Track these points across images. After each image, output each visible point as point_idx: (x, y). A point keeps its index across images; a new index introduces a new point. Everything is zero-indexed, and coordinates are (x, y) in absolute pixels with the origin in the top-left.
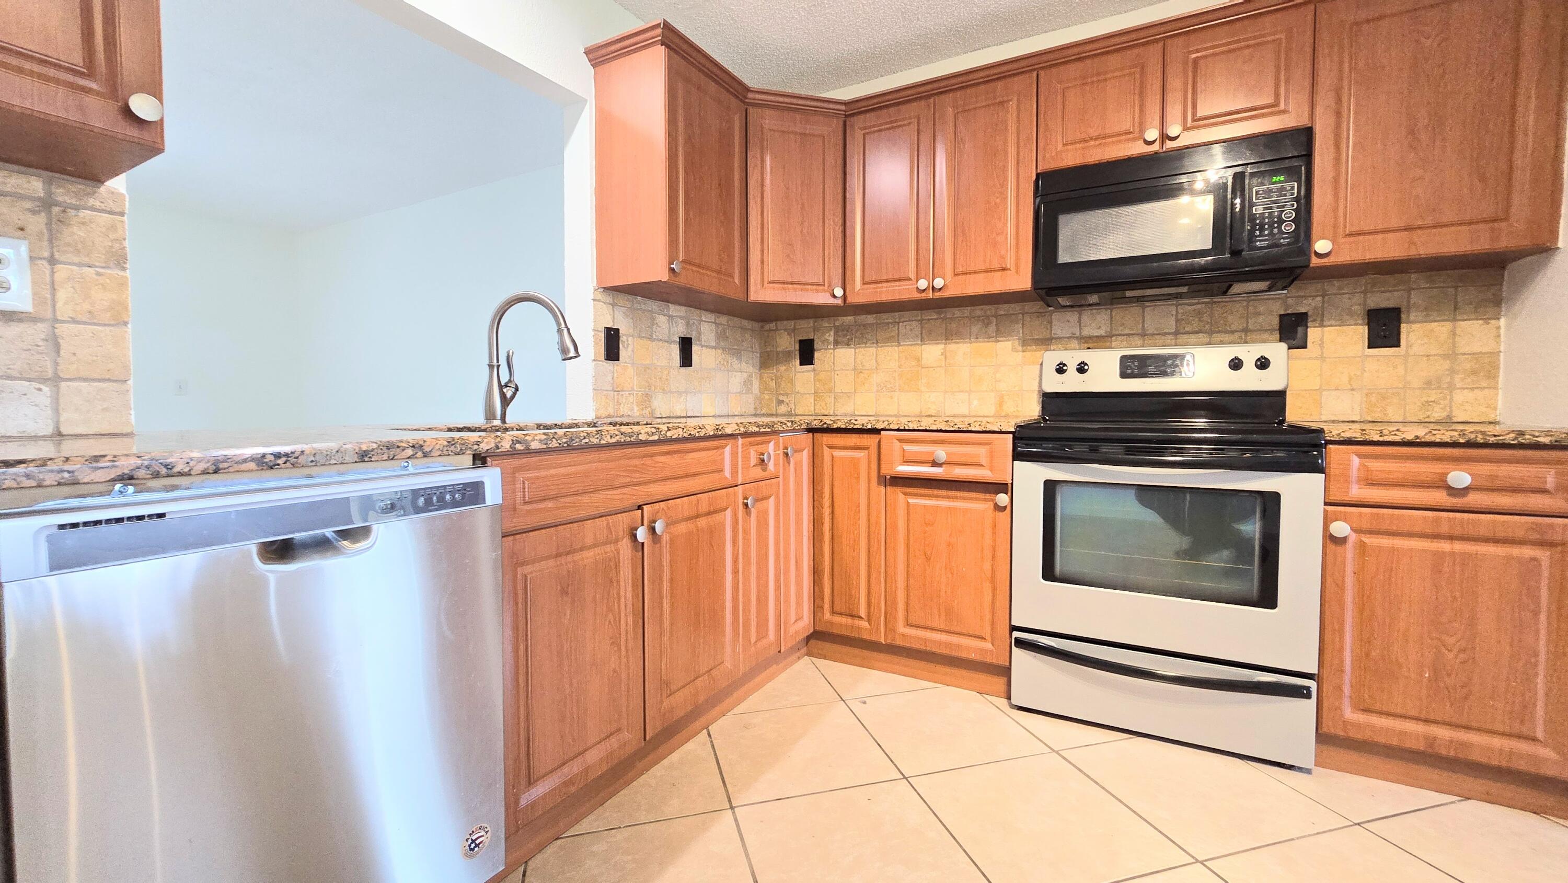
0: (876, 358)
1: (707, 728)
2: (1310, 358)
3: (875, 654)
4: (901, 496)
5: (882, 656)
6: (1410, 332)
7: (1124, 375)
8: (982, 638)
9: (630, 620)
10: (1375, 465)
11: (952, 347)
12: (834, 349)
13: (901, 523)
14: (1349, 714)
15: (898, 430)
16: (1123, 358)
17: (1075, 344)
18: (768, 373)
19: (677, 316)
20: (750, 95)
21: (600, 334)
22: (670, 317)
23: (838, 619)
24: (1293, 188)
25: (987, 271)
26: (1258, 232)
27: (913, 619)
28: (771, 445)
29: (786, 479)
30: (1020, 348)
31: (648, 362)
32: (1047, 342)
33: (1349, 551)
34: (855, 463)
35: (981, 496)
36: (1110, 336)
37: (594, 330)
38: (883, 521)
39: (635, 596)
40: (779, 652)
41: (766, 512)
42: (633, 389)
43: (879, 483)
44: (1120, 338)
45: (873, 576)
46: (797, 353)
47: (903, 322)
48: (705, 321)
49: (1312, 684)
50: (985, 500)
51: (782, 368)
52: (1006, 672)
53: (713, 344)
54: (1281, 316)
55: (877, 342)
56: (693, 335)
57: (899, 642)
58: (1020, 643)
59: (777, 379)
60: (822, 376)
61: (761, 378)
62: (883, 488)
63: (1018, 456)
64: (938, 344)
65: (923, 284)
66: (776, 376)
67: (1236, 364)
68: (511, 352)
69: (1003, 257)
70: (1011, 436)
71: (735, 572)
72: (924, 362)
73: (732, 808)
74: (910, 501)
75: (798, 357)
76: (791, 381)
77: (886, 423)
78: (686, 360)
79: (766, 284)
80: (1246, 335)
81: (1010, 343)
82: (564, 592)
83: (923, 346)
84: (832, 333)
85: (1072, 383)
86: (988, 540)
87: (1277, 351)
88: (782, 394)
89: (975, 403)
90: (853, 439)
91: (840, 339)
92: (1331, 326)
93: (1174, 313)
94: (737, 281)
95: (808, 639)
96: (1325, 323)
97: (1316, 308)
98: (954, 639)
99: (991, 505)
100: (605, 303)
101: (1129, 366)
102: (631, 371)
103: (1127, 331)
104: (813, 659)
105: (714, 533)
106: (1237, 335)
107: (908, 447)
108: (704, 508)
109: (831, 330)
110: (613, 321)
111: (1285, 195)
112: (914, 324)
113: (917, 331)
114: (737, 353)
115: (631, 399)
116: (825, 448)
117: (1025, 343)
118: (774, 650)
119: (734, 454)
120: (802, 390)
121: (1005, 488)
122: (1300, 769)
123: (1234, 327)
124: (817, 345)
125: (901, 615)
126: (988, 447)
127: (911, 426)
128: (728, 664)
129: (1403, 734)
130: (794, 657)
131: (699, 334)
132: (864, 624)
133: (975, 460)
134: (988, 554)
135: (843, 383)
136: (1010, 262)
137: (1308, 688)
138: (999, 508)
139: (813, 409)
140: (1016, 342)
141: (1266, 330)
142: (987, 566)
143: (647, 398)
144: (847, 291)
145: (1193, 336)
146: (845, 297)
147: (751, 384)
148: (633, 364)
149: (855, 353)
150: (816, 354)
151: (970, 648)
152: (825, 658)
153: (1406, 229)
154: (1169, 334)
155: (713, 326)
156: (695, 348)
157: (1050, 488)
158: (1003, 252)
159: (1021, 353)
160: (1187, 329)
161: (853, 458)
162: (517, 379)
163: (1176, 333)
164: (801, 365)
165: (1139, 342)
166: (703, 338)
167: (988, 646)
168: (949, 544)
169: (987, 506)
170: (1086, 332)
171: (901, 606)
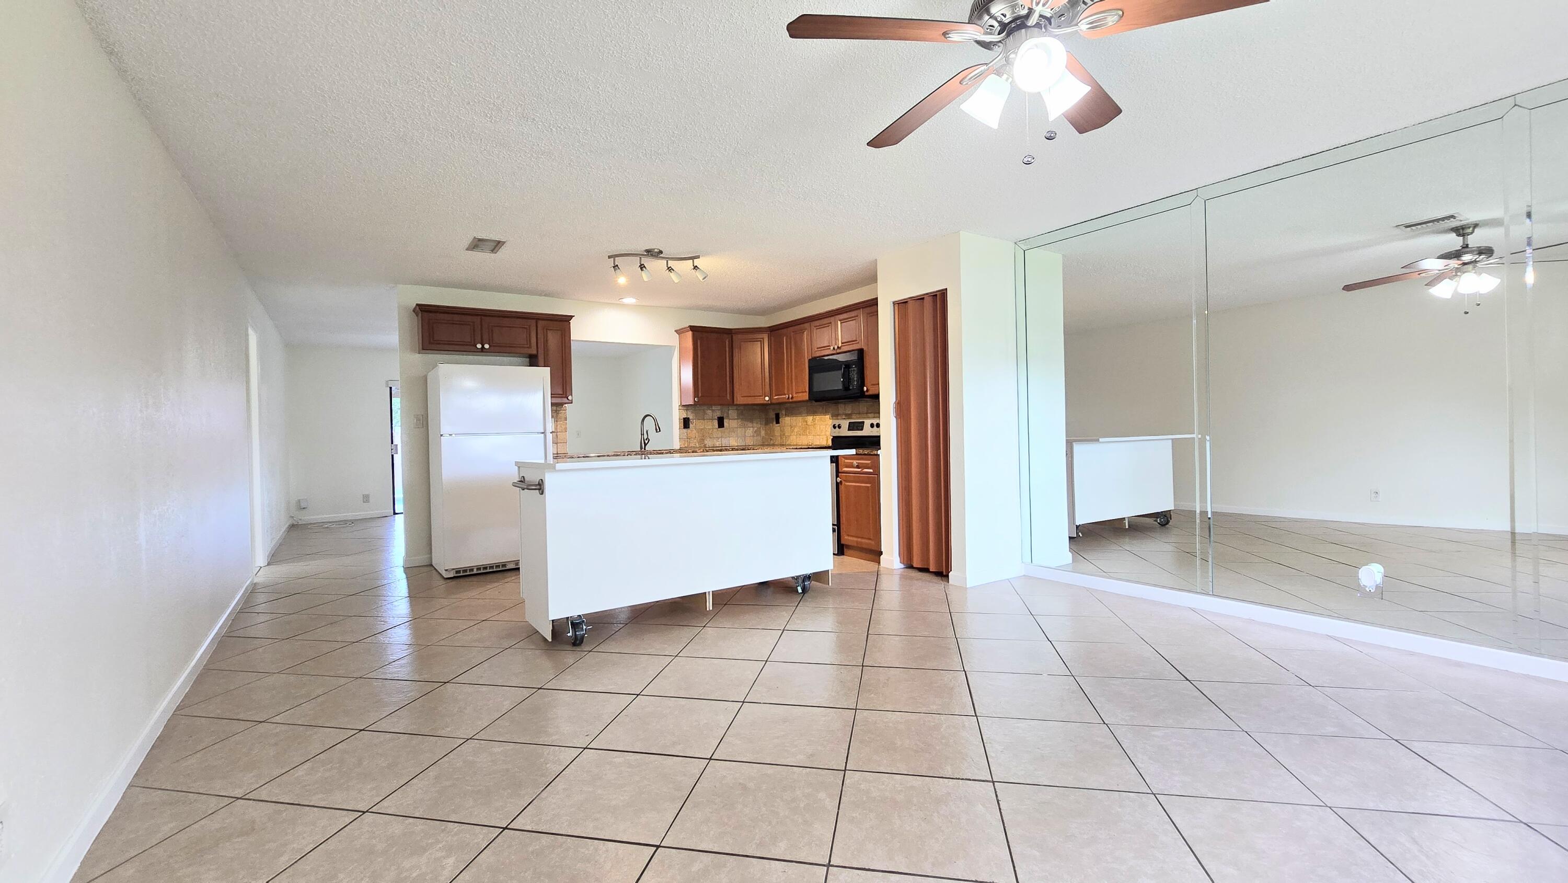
0: (795, 421)
7: (849, 430)
10: (847, 461)
12: (784, 417)
16: (850, 423)
19: (716, 411)
20: (733, 331)
21: (681, 421)
22: (712, 410)
26: (850, 384)
31: (703, 428)
32: (837, 416)
33: (842, 486)
36: (852, 413)
42: (696, 437)
46: (774, 418)
48: (732, 411)
49: (837, 528)
51: (771, 425)
53: (737, 418)
56: (725, 417)
60: (782, 428)
64: (811, 416)
65: (787, 396)
66: (769, 428)
67: (872, 426)
72: (808, 423)
75: (774, 421)
76: (774, 431)
78: (721, 424)
79: (745, 398)
88: (771, 436)
91: (786, 413)
94: (728, 398)
100: (683, 410)
101: (852, 427)
102: (694, 431)
103: (856, 412)
109: (784, 410)
110: (687, 416)
114: (751, 421)
115: (695, 441)
120: (776, 434)
124: (781, 415)
131: (728, 414)
135: (787, 431)
139: (780, 442)
143: (702, 440)
144: (770, 398)
148: (697, 428)
149: (790, 419)
150: (780, 420)
155: (736, 411)
156: (725, 421)
158: (804, 386)
160: (869, 411)
163: (867, 413)
164: (776, 424)
165: (858, 416)
166: (731, 416)
170: (846, 413)
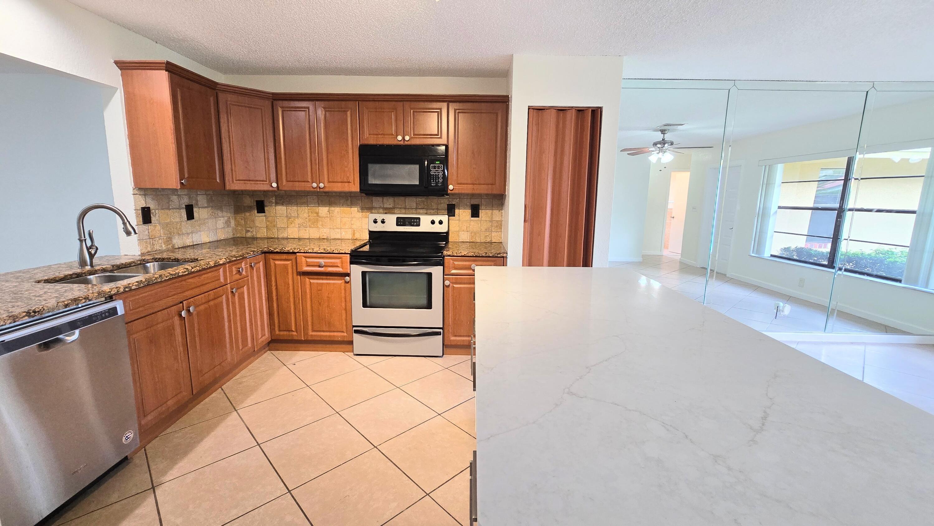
0: (297, 212)
1: (221, 387)
2: (456, 220)
3: (299, 345)
4: (307, 279)
5: (303, 345)
6: (482, 213)
7: (397, 225)
8: (343, 332)
9: (181, 349)
10: (456, 263)
11: (332, 208)
12: (275, 206)
13: (308, 291)
14: (453, 338)
15: (304, 253)
16: (398, 218)
17: (381, 211)
18: (239, 217)
19: (183, 195)
20: (218, 86)
21: (139, 211)
22: (178, 195)
23: (282, 333)
24: (442, 167)
25: (342, 182)
26: (432, 181)
27: (315, 328)
28: (243, 264)
29: (252, 277)
30: (360, 211)
31: (168, 221)
32: (370, 209)
33: (450, 289)
34: (286, 266)
35: (339, 278)
36: (394, 208)
37: (135, 210)
38: (300, 290)
39: (182, 338)
40: (254, 351)
41: (243, 293)
42: (161, 236)
43: (297, 275)
44: (398, 209)
45: (297, 312)
46: (255, 207)
47: (309, 196)
48: (200, 195)
49: (441, 330)
50: (341, 279)
51: (248, 214)
52: (351, 343)
53: (206, 205)
54: (448, 205)
55: (297, 204)
56: (193, 203)
57: (310, 338)
58: (356, 332)
59: (245, 219)
60: (270, 219)
61: (235, 219)
62: (299, 277)
63: (352, 263)
64: (325, 207)
65: (315, 185)
66: (244, 218)
67: (433, 222)
68: (91, 231)
69: (348, 177)
70: (349, 255)
71: (229, 321)
72: (320, 214)
73: (236, 410)
74: (311, 281)
75: (256, 209)
76: (253, 221)
77: (299, 250)
78: (190, 216)
79: (235, 181)
80: (438, 211)
81: (357, 208)
82: (151, 342)
83: (319, 208)
84: (274, 198)
85: (379, 227)
86: (343, 295)
87: (445, 218)
88: (247, 227)
89: (344, 233)
90: (285, 256)
91: (278, 201)
92: (462, 209)
93: (415, 201)
94: (218, 181)
95: (269, 343)
96: (460, 208)
97: (457, 203)
98: (332, 334)
99: (343, 281)
100: (140, 195)
101: (400, 222)
102: (158, 227)
103: (400, 207)
104: (271, 351)
105: (219, 307)
106: (435, 210)
107: (308, 260)
108: (212, 297)
109: (273, 197)
110: (146, 203)
111: (439, 169)
112: (315, 197)
113: (316, 201)
114: (220, 208)
115: (160, 241)
116: (271, 260)
117: (363, 209)
118: (252, 350)
119: (225, 272)
120: (259, 225)
121: (348, 275)
122: (440, 357)
123: (434, 208)
124: (266, 203)
125: (310, 328)
126: (341, 259)
127: (310, 251)
128: (229, 359)
129: (463, 340)
130: (262, 352)
131: (197, 201)
132: (295, 333)
133: (336, 265)
134: (343, 300)
135: (281, 223)
136: (351, 180)
137: (440, 332)
138: (347, 282)
139: (266, 235)
140: (359, 208)
141: (443, 209)
142: (343, 304)
143: (169, 239)
144: (279, 184)
145: (421, 210)
146: (278, 187)
147: (230, 222)
148: (159, 224)
149: (286, 208)
150: (266, 208)
151: (338, 335)
152: (278, 350)
153: (473, 184)
154: (414, 208)
155: (205, 196)
156: (195, 210)
157: (364, 274)
158: (348, 175)
159: (361, 213)
160: (420, 207)
161: (284, 265)
162: (96, 244)
163: (416, 209)
164: (258, 213)
165: (404, 211)
166: (199, 203)
167: (345, 334)
168: (328, 297)
169: (342, 282)
170: (385, 206)
171: (310, 323)
